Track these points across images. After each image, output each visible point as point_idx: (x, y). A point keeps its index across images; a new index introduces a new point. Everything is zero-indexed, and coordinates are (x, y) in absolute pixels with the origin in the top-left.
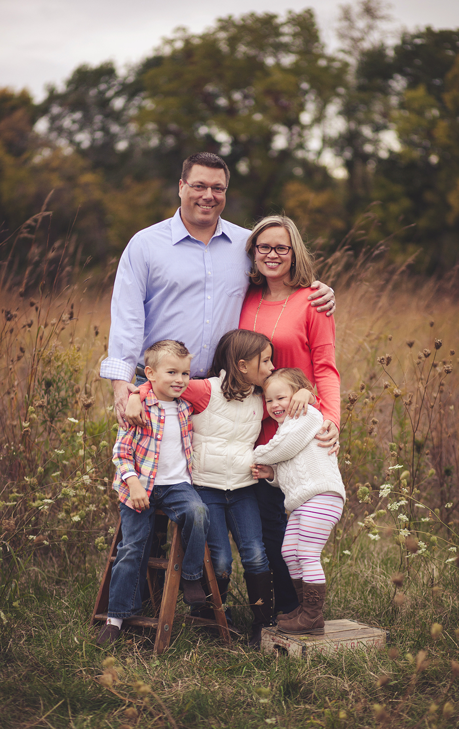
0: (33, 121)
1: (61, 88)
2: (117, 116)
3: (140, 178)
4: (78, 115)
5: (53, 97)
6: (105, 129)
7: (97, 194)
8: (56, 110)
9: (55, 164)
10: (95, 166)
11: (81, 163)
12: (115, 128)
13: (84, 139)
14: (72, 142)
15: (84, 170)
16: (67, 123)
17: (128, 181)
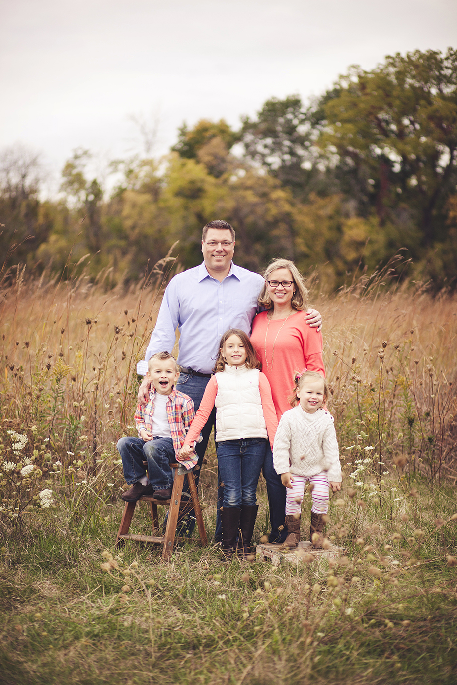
0: (229, 146)
1: (254, 118)
2: (301, 141)
3: (323, 193)
4: (269, 141)
5: (248, 126)
6: (292, 153)
7: (287, 208)
8: (249, 138)
9: (249, 183)
10: (285, 184)
11: (272, 181)
12: (300, 152)
13: (275, 161)
14: (265, 164)
15: (275, 187)
16: (260, 148)
17: (313, 196)
